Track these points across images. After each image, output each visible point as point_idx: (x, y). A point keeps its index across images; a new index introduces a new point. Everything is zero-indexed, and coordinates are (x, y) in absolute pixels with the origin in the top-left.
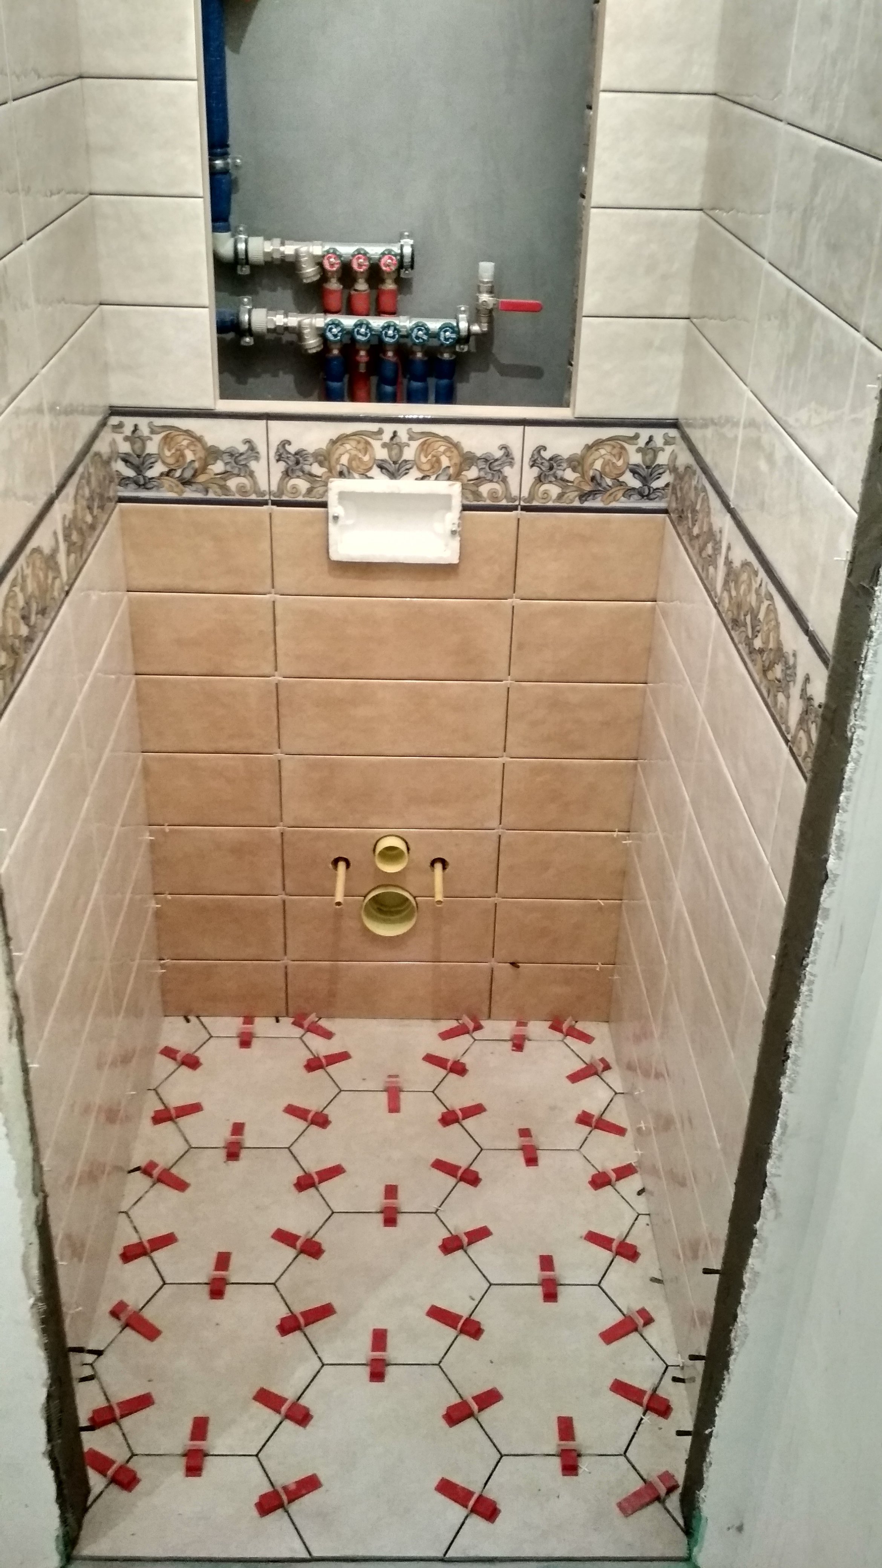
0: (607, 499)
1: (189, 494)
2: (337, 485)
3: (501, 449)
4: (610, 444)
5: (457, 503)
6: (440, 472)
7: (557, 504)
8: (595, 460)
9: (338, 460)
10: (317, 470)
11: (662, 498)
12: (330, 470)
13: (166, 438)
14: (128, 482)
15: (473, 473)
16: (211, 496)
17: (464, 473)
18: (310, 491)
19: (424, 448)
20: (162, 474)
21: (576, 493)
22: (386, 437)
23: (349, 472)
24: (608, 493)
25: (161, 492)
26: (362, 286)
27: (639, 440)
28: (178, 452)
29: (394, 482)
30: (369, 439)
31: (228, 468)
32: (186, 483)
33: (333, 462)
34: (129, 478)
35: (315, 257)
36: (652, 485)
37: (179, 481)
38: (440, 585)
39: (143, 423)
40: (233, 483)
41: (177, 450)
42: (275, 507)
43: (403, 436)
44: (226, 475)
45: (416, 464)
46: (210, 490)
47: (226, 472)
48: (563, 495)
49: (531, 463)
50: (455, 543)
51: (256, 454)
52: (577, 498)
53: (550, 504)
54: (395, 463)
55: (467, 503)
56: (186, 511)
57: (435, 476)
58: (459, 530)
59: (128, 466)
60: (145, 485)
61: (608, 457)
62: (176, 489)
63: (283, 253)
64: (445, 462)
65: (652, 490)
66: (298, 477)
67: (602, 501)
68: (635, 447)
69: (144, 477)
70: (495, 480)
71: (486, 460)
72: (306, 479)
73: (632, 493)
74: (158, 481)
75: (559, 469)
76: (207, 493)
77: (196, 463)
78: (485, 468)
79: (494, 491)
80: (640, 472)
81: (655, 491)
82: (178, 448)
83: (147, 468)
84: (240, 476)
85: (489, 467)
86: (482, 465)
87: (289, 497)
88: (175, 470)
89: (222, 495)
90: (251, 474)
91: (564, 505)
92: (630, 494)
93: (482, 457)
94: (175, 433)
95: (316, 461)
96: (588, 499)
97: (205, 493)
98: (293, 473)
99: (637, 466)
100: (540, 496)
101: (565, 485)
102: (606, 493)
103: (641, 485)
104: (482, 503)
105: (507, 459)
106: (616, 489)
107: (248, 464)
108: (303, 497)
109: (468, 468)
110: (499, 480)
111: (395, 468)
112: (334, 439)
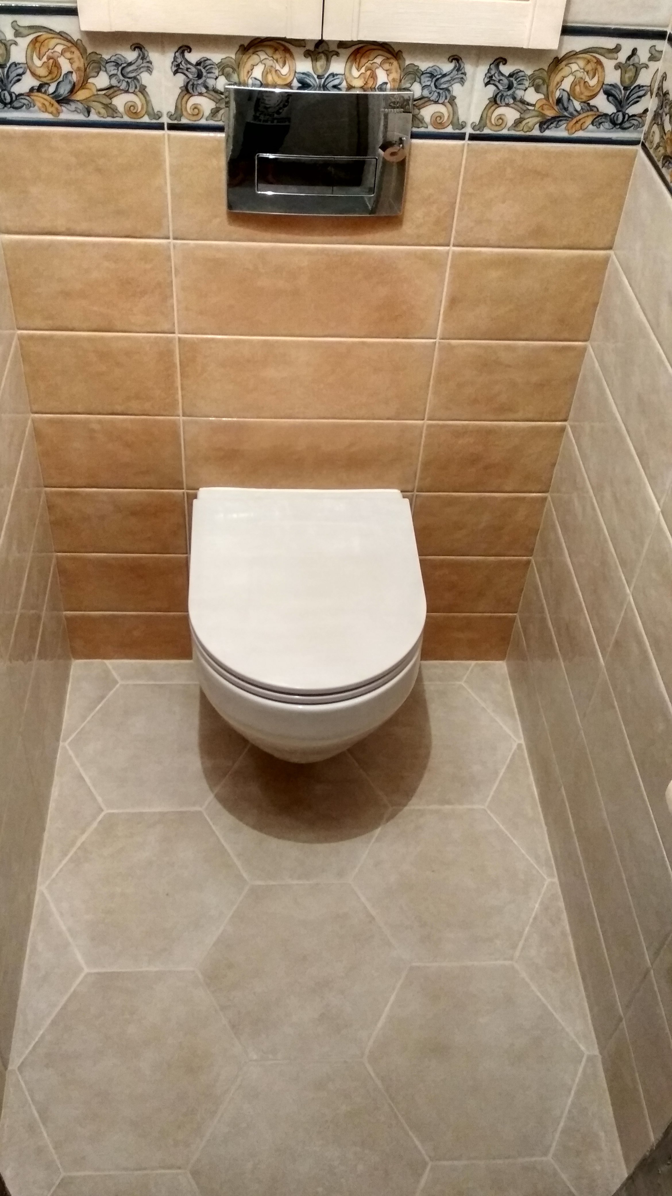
0: (572, 127)
1: (66, 115)
3: (451, 61)
4: (584, 58)
7: (513, 133)
9: (250, 73)
10: (224, 85)
11: (637, 127)
13: (35, 41)
15: (414, 92)
16: (94, 117)
18: (215, 113)
19: (356, 58)
20: (32, 90)
21: (537, 119)
24: (574, 121)
25: (31, 112)
27: (619, 54)
28: (51, 61)
30: (289, 47)
31: (114, 82)
32: (63, 101)
33: (244, 77)
36: (627, 112)
37: (53, 98)
40: (120, 102)
41: (49, 58)
42: (173, 132)
45: (346, 80)
46: (93, 111)
47: (111, 87)
48: (521, 122)
49: (486, 82)
51: (149, 65)
52: (537, 126)
53: (505, 132)
54: (320, 78)
56: (64, 136)
60: (10, 102)
61: (579, 75)
62: (50, 109)
64: (382, 78)
65: (627, 116)
66: (201, 94)
67: (567, 129)
68: (613, 63)
69: (10, 94)
70: (440, 101)
71: (432, 77)
72: (210, 96)
73: (603, 120)
74: (27, 98)
75: (520, 89)
76: (89, 115)
77: (74, 75)
78: (430, 85)
79: (439, 114)
80: (616, 94)
81: (631, 118)
82: (51, 54)
83: (12, 82)
84: (129, 93)
85: (435, 84)
86: (426, 80)
87: (190, 120)
88: (49, 84)
89: (108, 116)
90: (143, 90)
91: (521, 133)
92: (600, 121)
93: (428, 71)
94: (45, 35)
95: (223, 74)
96: (550, 127)
97: (86, 114)
98: (194, 89)
99: (614, 86)
100: (493, 122)
101: (525, 109)
102: (572, 119)
103: (615, 111)
104: (422, 130)
105: (457, 74)
106: (585, 115)
107: (138, 77)
108: (207, 120)
109: (410, 85)
110: (447, 100)
111: (320, 83)
112: (246, 46)
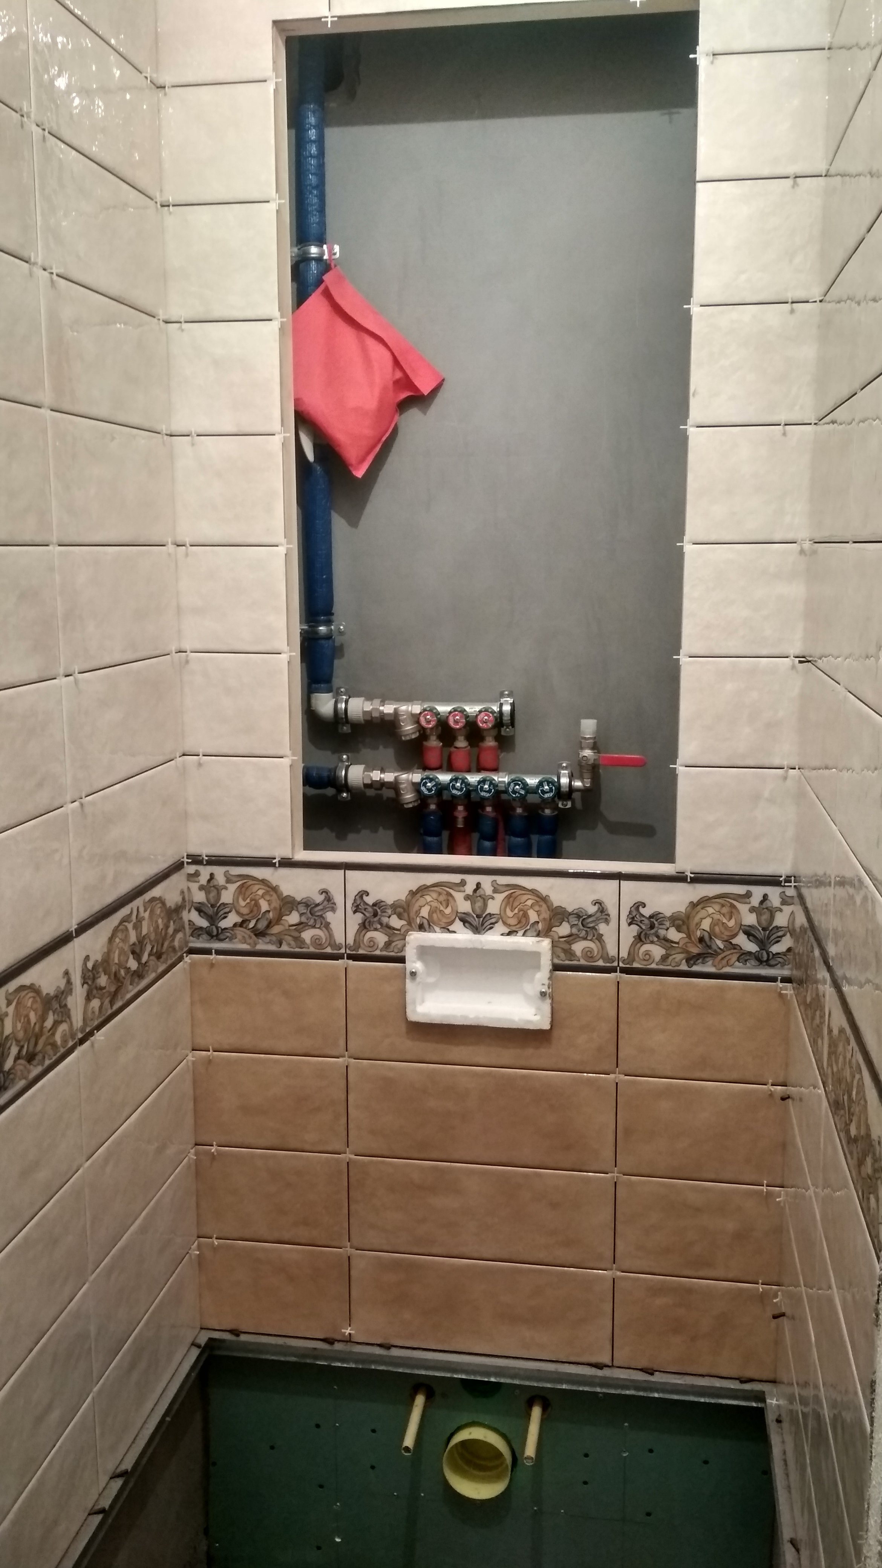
0: (719, 963)
1: (262, 946)
2: (416, 938)
3: (595, 904)
4: (717, 903)
5: (546, 963)
6: (528, 927)
7: (661, 967)
8: (702, 919)
9: (418, 912)
10: (395, 922)
11: (783, 965)
12: (409, 923)
13: (241, 887)
14: (201, 932)
15: (564, 929)
16: (285, 948)
17: (554, 929)
18: (388, 945)
19: (509, 901)
20: (235, 925)
21: (682, 956)
22: (469, 889)
23: (430, 925)
24: (720, 957)
25: (234, 943)
26: (461, 743)
27: (751, 899)
28: (253, 902)
29: (477, 936)
30: (451, 891)
31: (304, 919)
32: (259, 934)
33: (412, 914)
34: (201, 928)
35: (413, 715)
36: (770, 950)
37: (252, 932)
38: (529, 1053)
39: (219, 872)
40: (307, 935)
41: (251, 900)
42: (351, 962)
43: (487, 888)
44: (301, 926)
45: (501, 918)
46: (284, 943)
47: (301, 923)
48: (668, 958)
49: (629, 921)
50: (546, 1007)
51: (332, 905)
52: (684, 961)
53: (653, 966)
54: (478, 916)
55: (556, 961)
56: (260, 964)
57: (523, 931)
58: (548, 992)
59: (200, 916)
60: (217, 935)
61: (717, 916)
62: (249, 941)
63: (382, 712)
64: (533, 916)
65: (770, 955)
66: (376, 929)
67: (714, 965)
68: (747, 907)
69: (217, 928)
70: (589, 938)
71: (578, 916)
72: (384, 931)
73: (748, 957)
74: (231, 932)
75: (661, 928)
76: (281, 945)
77: (271, 914)
78: (577, 924)
79: (588, 949)
80: (755, 934)
81: (775, 956)
82: (253, 897)
83: (220, 919)
84: (316, 928)
85: (582, 924)
86: (574, 921)
87: (366, 951)
88: (250, 921)
89: (297, 947)
90: (327, 926)
91: (670, 968)
92: (745, 958)
93: (575, 912)
94: (251, 882)
95: (395, 913)
96: (697, 963)
97: (278, 945)
98: (371, 925)
99: (752, 927)
100: (641, 957)
101: (669, 946)
102: (718, 956)
103: (758, 950)
104: (575, 962)
105: (601, 915)
106: (729, 952)
107: (324, 915)
108: (381, 951)
109: (558, 924)
110: (594, 938)
111: (479, 921)
112: (414, 891)
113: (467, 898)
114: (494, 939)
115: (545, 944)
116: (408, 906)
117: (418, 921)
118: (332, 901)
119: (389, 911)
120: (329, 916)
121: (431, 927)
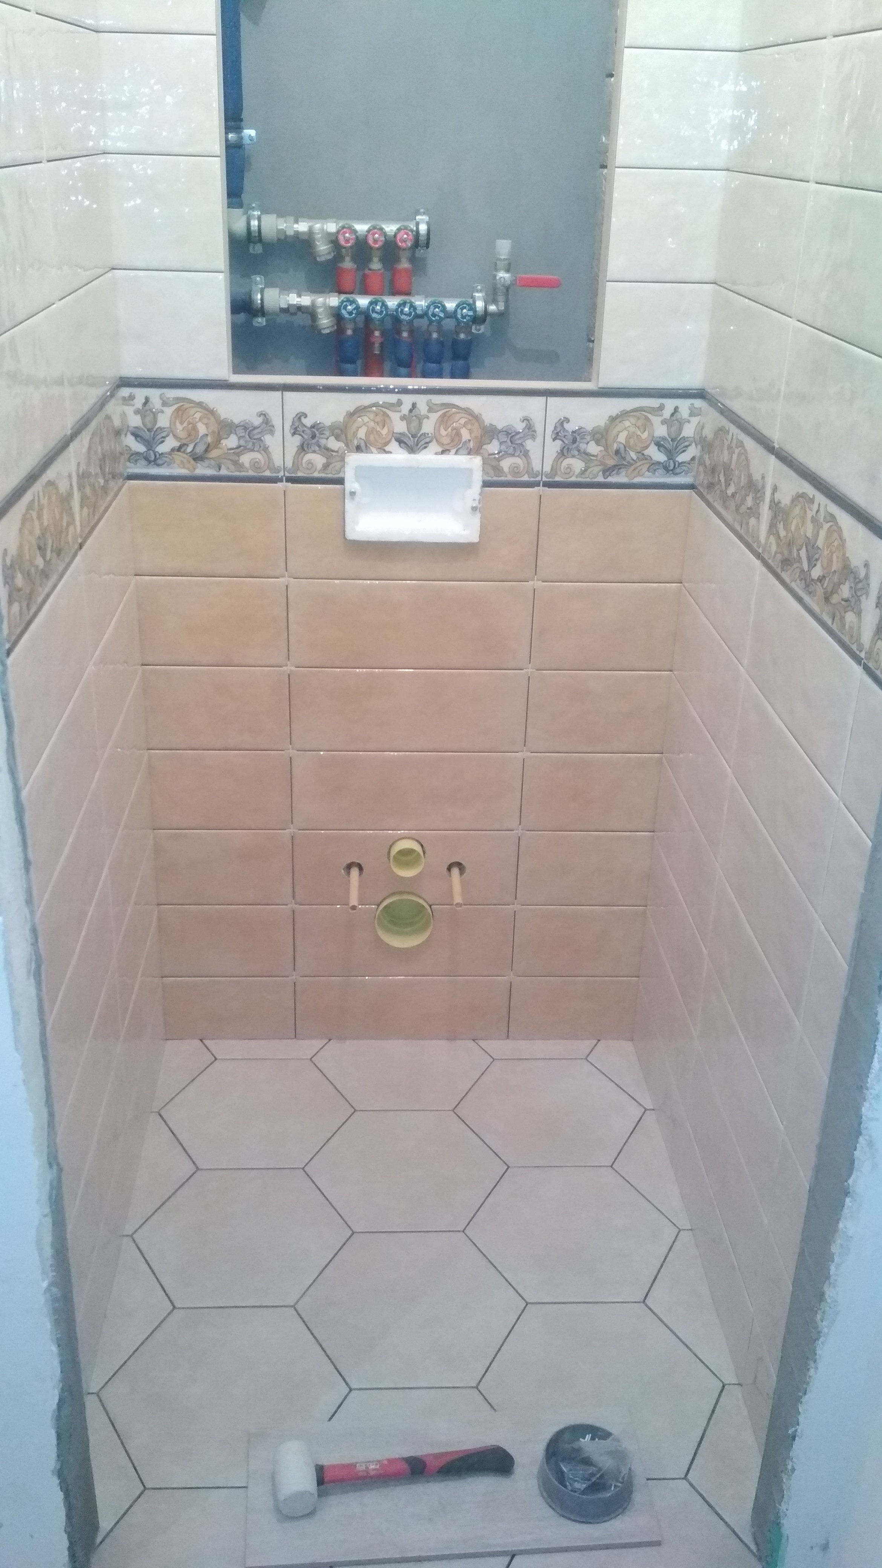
0: (631, 474)
1: (200, 470)
2: (354, 460)
3: (523, 422)
4: (634, 416)
5: (478, 478)
6: (460, 446)
7: (580, 479)
8: (619, 432)
9: (355, 434)
10: (333, 444)
11: (687, 472)
12: (347, 444)
13: (178, 410)
14: (137, 458)
16: (224, 472)
17: (485, 447)
18: (326, 466)
19: (444, 420)
20: (173, 450)
21: (600, 468)
22: (405, 409)
23: (366, 446)
24: (633, 467)
25: (172, 468)
26: (376, 264)
27: (664, 411)
28: (191, 425)
29: (412, 456)
30: (387, 411)
31: (242, 442)
32: (198, 458)
33: (350, 436)
34: (138, 454)
35: (330, 234)
36: (677, 459)
37: (190, 456)
38: (460, 566)
39: (154, 394)
40: (246, 459)
41: (189, 423)
42: (289, 484)
43: (423, 408)
45: (435, 437)
46: (223, 466)
47: (239, 447)
48: (586, 470)
49: (554, 437)
50: (476, 521)
51: (272, 428)
52: (601, 473)
53: (573, 479)
54: (414, 436)
55: (487, 478)
56: (198, 488)
57: (455, 450)
58: (479, 506)
59: (137, 441)
60: (154, 460)
61: (632, 429)
62: (187, 466)
63: (296, 231)
64: (465, 435)
65: (677, 464)
66: (314, 452)
67: (627, 476)
68: (660, 419)
69: (156, 452)
70: (516, 455)
71: (508, 433)
72: (322, 453)
74: (170, 456)
75: (582, 443)
76: (220, 469)
77: (209, 437)
78: (506, 442)
79: (515, 465)
80: (665, 445)
81: (681, 465)
82: (191, 421)
83: (158, 443)
84: (255, 451)
85: (511, 441)
86: (503, 438)
87: (304, 473)
88: (187, 445)
89: (235, 471)
90: (266, 449)
91: (588, 480)
92: (655, 468)
93: (504, 430)
94: (187, 405)
95: (333, 435)
96: (612, 474)
97: (218, 469)
98: (309, 447)
99: (664, 439)
100: (563, 471)
101: (589, 459)
102: (631, 467)
103: (666, 459)
104: (503, 478)
105: (529, 432)
106: (641, 463)
107: (262, 438)
108: (319, 473)
109: (489, 442)
110: (522, 454)
111: (414, 442)
112: (352, 411)
113: (403, 418)
114: (428, 458)
115: (476, 462)
116: (346, 427)
117: (356, 443)
118: (270, 424)
119: (327, 433)
120: (268, 439)
121: (368, 448)
